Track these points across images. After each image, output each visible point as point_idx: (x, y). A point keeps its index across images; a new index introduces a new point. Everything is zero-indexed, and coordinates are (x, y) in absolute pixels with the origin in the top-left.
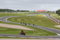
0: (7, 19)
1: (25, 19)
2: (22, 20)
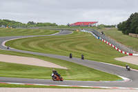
0: (4, 42)
2: (39, 45)
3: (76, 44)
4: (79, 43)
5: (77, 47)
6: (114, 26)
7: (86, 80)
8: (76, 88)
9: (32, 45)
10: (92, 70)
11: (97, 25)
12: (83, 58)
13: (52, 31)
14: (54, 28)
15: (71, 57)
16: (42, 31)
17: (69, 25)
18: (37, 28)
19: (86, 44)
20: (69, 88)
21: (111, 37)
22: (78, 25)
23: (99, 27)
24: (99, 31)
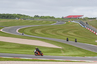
1: (47, 30)
2: (42, 31)
3: (68, 31)
4: (70, 30)
5: (69, 33)
6: (95, 18)
7: (75, 56)
8: (68, 61)
9: (37, 31)
10: (79, 49)
11: (83, 17)
12: (76, 41)
13: (51, 22)
14: (53, 19)
16: (44, 22)
17: (63, 18)
18: (41, 20)
19: (75, 31)
20: (63, 61)
21: (93, 26)
22: (70, 18)
23: (85, 19)
24: (85, 22)
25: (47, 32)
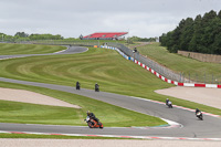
2: (34, 69)
3: (92, 68)
4: (97, 67)
5: (95, 73)
6: (154, 40)
8: (93, 138)
9: (23, 70)
10: (118, 109)
11: (126, 37)
12: (97, 90)
13: (54, 48)
14: (58, 42)
15: (78, 88)
16: (38, 47)
17: (81, 38)
18: (31, 43)
19: (109, 68)
20: (83, 138)
21: (149, 56)
22: (97, 37)
23: (130, 41)
24: (130, 47)
25: (45, 70)
